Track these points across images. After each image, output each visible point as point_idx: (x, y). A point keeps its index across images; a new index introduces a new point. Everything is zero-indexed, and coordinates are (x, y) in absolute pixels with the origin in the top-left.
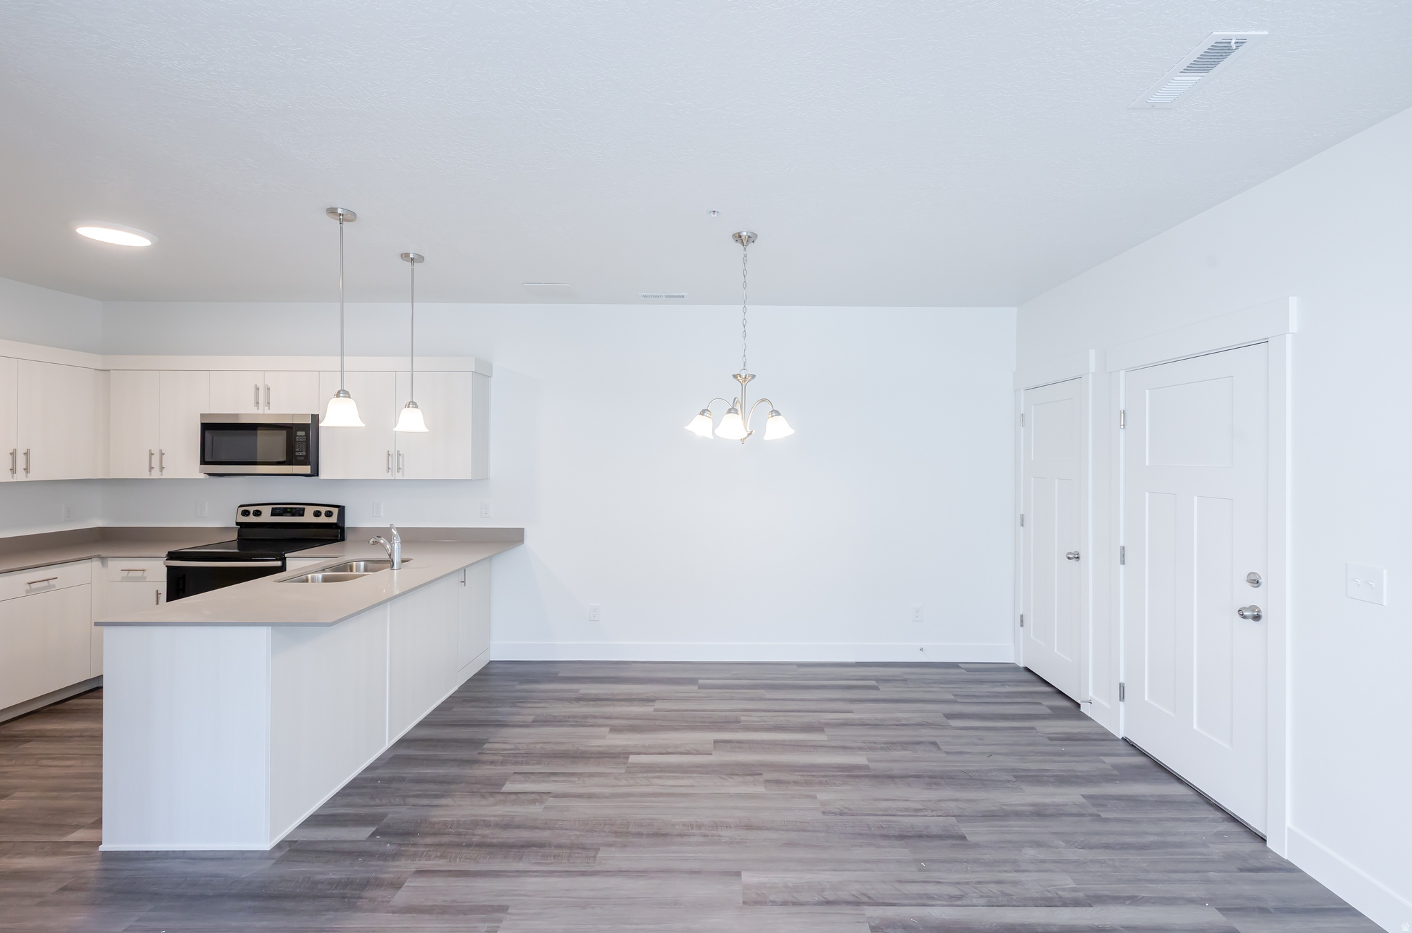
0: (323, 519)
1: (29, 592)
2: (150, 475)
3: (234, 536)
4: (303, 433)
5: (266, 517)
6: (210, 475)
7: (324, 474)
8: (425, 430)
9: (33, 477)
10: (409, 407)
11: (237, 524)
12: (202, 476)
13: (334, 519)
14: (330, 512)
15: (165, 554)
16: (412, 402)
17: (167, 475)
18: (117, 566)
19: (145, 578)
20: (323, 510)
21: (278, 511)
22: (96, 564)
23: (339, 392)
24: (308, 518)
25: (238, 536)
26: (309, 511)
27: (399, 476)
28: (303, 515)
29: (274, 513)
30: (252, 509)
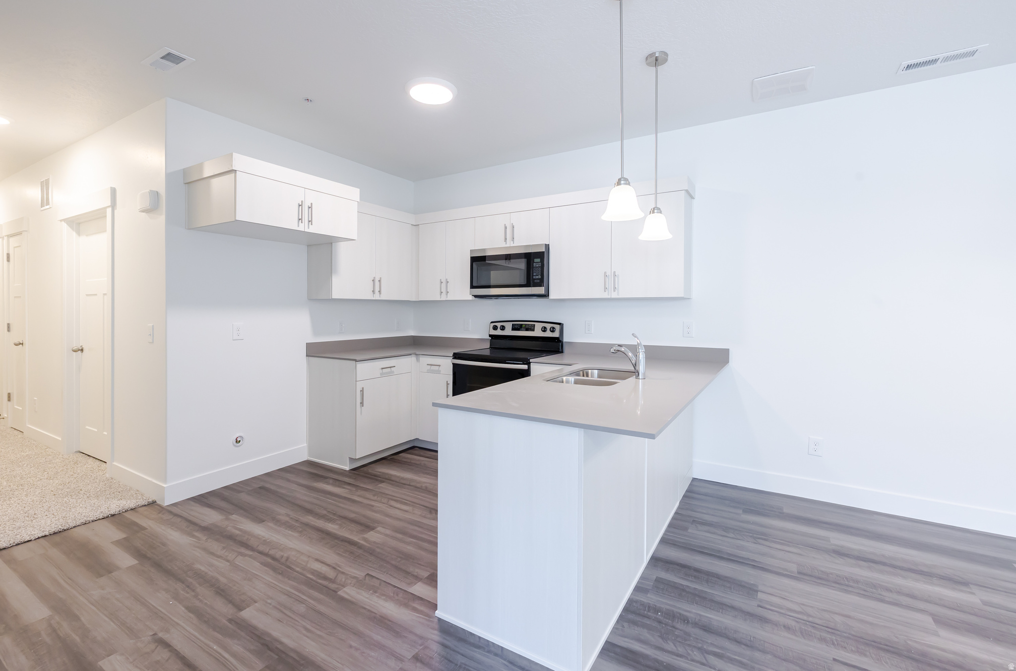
0: (548, 334)
1: (383, 375)
2: (441, 298)
3: (488, 345)
4: (538, 260)
5: (509, 332)
6: (476, 296)
7: (552, 296)
8: (670, 236)
9: (384, 297)
10: (653, 212)
11: (490, 336)
12: (471, 298)
13: (556, 334)
14: (554, 328)
15: (451, 355)
16: (656, 207)
17: (450, 298)
18: (426, 360)
19: (440, 371)
20: (548, 326)
21: (516, 326)
22: (413, 359)
23: (620, 180)
24: (537, 333)
25: (490, 345)
26: (538, 327)
27: (614, 295)
28: (533, 330)
29: (514, 328)
30: (499, 325)
